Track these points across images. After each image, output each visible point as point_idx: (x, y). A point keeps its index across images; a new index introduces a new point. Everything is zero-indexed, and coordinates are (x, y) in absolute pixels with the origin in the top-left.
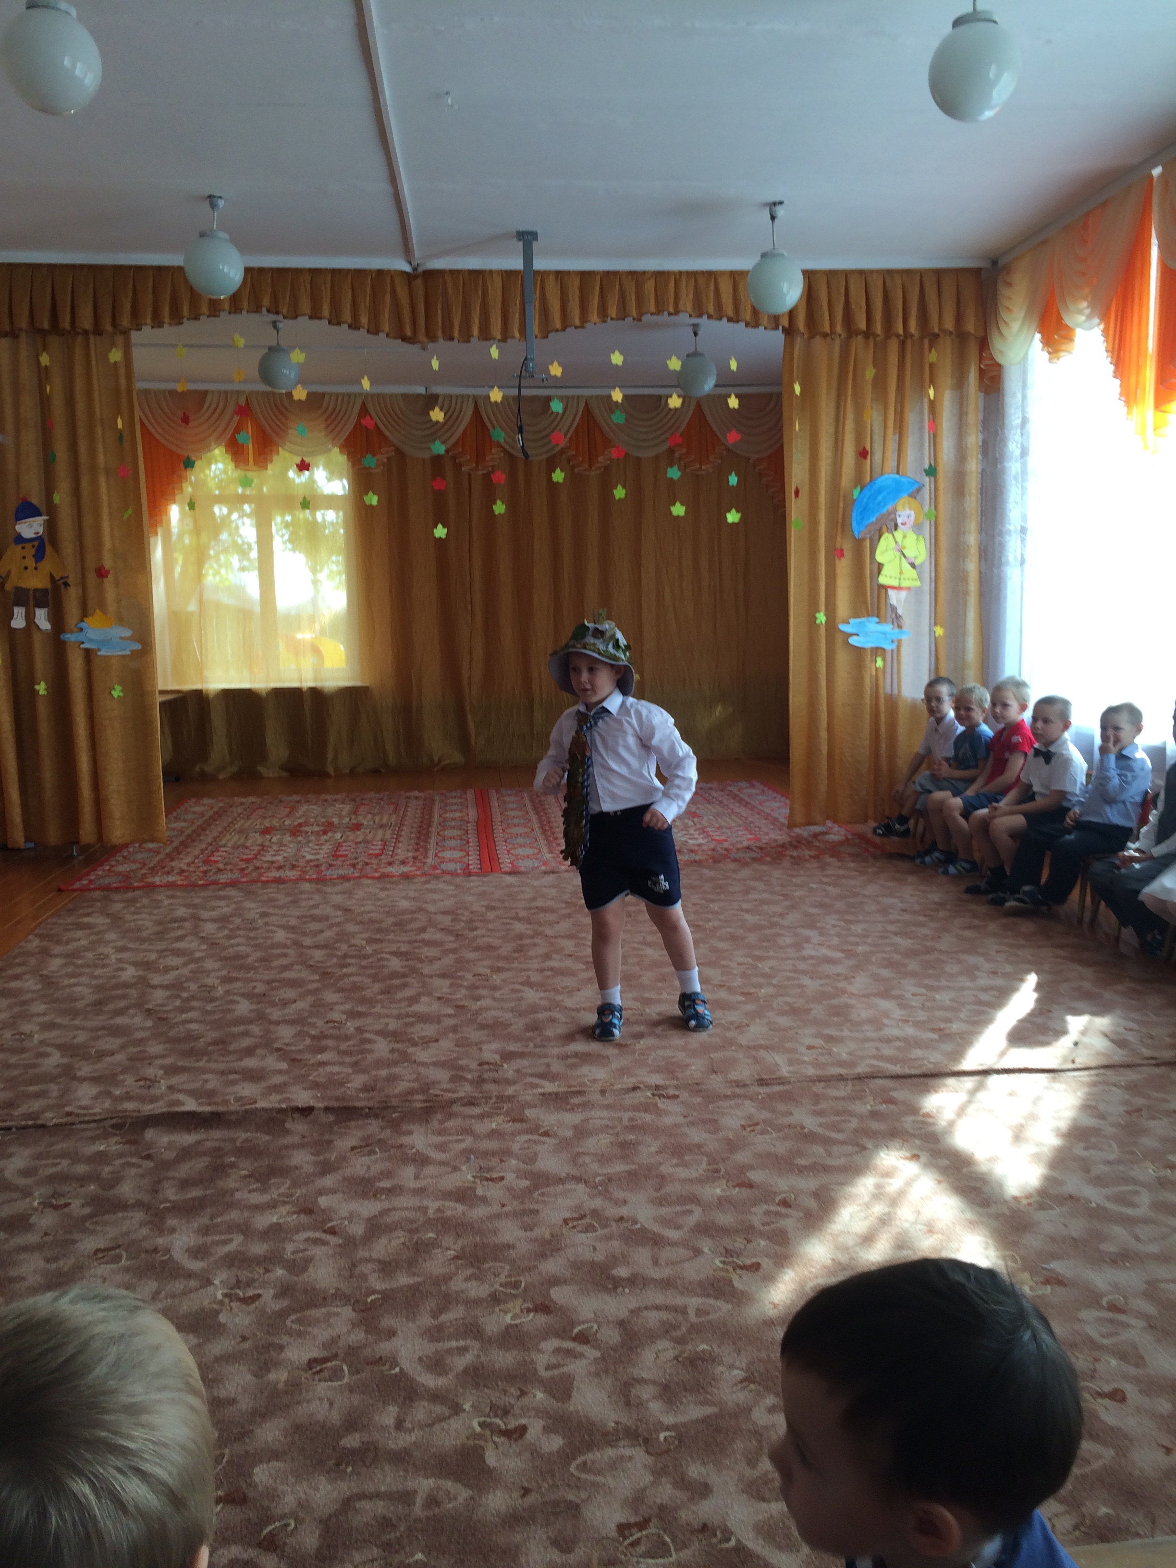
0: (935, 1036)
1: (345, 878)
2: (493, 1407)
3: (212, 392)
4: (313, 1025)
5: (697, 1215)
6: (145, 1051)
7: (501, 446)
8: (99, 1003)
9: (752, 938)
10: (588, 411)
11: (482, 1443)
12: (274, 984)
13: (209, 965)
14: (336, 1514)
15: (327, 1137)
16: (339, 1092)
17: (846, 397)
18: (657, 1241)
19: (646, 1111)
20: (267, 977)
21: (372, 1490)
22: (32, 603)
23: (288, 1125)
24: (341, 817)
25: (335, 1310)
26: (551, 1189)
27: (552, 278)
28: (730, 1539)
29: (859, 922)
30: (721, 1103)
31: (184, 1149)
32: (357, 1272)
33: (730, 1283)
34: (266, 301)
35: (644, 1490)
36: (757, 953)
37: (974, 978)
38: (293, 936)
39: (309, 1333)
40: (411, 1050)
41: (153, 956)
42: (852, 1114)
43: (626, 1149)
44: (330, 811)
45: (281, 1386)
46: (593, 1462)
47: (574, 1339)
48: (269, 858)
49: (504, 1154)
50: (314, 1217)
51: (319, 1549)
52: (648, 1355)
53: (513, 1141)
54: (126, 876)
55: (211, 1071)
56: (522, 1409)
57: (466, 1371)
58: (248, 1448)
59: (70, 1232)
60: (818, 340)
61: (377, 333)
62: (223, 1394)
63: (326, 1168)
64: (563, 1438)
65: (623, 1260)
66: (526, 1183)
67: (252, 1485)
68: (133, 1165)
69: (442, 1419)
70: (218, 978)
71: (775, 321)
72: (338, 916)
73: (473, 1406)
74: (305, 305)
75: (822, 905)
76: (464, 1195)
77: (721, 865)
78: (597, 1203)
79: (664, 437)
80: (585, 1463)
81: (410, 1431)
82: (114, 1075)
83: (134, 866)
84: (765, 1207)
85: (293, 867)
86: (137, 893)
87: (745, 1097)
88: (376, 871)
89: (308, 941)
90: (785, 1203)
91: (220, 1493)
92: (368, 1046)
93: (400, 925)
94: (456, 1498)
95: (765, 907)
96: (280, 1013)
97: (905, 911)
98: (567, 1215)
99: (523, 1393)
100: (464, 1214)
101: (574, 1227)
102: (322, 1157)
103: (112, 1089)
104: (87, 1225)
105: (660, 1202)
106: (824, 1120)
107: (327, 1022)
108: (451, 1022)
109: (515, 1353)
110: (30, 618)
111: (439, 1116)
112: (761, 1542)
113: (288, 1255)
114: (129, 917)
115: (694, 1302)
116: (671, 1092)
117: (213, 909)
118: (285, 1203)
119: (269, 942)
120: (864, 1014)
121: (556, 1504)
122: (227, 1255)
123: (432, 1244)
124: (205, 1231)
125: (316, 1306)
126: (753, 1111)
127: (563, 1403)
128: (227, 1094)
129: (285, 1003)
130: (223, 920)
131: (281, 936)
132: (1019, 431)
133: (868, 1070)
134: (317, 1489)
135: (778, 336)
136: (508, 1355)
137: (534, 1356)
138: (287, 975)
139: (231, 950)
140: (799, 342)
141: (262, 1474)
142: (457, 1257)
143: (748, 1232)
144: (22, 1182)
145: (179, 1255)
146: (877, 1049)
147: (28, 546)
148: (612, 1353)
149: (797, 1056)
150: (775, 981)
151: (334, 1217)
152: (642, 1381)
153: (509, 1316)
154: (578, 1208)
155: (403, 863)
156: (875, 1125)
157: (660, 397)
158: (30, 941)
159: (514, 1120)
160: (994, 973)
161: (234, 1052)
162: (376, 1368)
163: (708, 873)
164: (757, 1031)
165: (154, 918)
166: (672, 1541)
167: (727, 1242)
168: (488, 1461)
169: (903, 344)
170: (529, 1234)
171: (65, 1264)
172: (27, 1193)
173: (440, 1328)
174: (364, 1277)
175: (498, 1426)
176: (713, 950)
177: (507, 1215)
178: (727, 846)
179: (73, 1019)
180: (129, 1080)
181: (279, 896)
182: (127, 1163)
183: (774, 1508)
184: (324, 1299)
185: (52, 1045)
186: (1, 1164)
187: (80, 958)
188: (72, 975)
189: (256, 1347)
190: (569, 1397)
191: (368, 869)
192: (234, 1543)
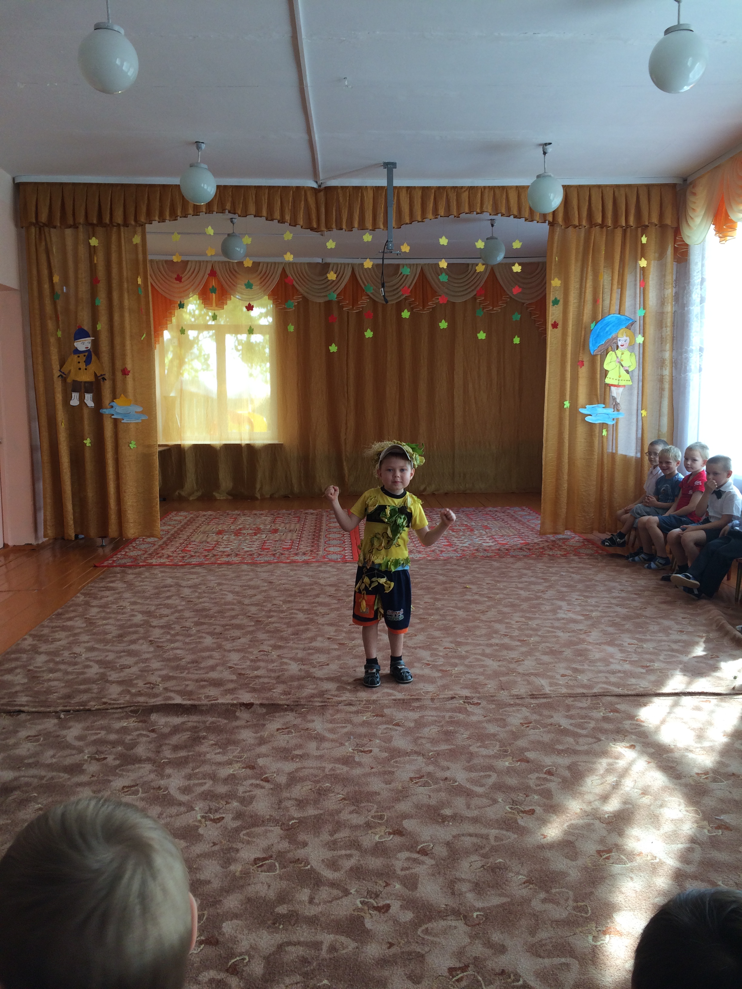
0: (644, 671)
1: (269, 563)
2: (368, 892)
3: (192, 261)
4: (251, 653)
5: (494, 778)
6: (149, 666)
7: (368, 295)
8: (120, 636)
9: (525, 606)
10: (422, 273)
11: (362, 914)
12: (227, 627)
13: (187, 614)
14: (273, 954)
15: (262, 722)
16: (268, 695)
17: (588, 266)
18: (469, 794)
19: (460, 712)
20: (223, 623)
21: (296, 940)
22: (83, 390)
23: (238, 714)
24: (265, 525)
25: (270, 828)
26: (401, 759)
27: (404, 191)
28: (519, 980)
29: (593, 597)
30: (507, 709)
31: (174, 726)
32: (283, 805)
33: (516, 822)
34: (228, 206)
35: (465, 947)
36: (528, 615)
37: (668, 635)
38: (237, 597)
39: (254, 842)
40: (312, 670)
41: (153, 608)
42: (591, 718)
43: (448, 736)
44: (258, 521)
45: (238, 874)
46: (432, 929)
47: (418, 853)
48: (222, 550)
49: (372, 736)
50: (255, 771)
51: (264, 975)
52: (465, 864)
53: (377, 728)
54: (135, 559)
55: (190, 680)
56: (387, 894)
57: (351, 869)
58: (219, 911)
59: (108, 776)
60: (571, 229)
61: (295, 226)
62: (202, 877)
63: (262, 741)
64: (413, 913)
65: (449, 804)
66: (386, 755)
67: (222, 934)
68: (144, 735)
69: (337, 899)
70: (192, 622)
71: (544, 217)
72: (265, 586)
73: (356, 891)
74: (252, 209)
75: (569, 586)
76: (347, 761)
77: (504, 559)
78: (431, 768)
79: (470, 290)
81: (318, 905)
82: (131, 680)
83: (140, 553)
84: (537, 775)
85: (237, 555)
86: (142, 569)
87: (523, 705)
88: (288, 559)
89: (247, 601)
90: (550, 773)
91: (203, 938)
92: (285, 667)
93: (303, 592)
94: (347, 947)
95: (533, 586)
96: (230, 645)
97: (622, 590)
98: (412, 775)
99: (387, 885)
100: (347, 772)
101: (416, 783)
102: (259, 735)
104: (117, 771)
105: (470, 769)
106: (573, 721)
107: (260, 651)
108: (336, 653)
109: (381, 859)
110: (82, 399)
111: (330, 711)
112: (539, 983)
113: (240, 794)
114: (137, 584)
115: (493, 832)
116: (476, 701)
117: (188, 580)
118: (237, 762)
119: (223, 600)
120: (598, 656)
121: (410, 953)
122: (203, 793)
123: (328, 791)
124: (189, 777)
125: (258, 826)
126: (528, 714)
127: (413, 891)
128: (201, 694)
129: (234, 639)
130: (195, 587)
131: (230, 597)
132: (699, 286)
133: (601, 691)
134: (261, 938)
135: (546, 227)
136: (377, 860)
137: (395, 862)
138: (234, 622)
139: (200, 605)
140: (558, 230)
141: (228, 927)
142: (344, 799)
143: (527, 790)
144: (77, 743)
145: (174, 792)
146: (606, 677)
147: (82, 355)
148: (442, 862)
149: (555, 681)
150: (539, 633)
151: (268, 771)
152: (461, 880)
153: (377, 836)
154: (419, 771)
155: (304, 554)
156: (606, 726)
157: (468, 265)
158: (79, 597)
159: (377, 716)
160: (681, 632)
161: (203, 668)
162: (296, 865)
163: (496, 564)
164: (529, 664)
165: (152, 584)
166: (483, 979)
167: (513, 796)
168: (367, 926)
169: (625, 232)
170: (388, 786)
172: (80, 751)
173: (335, 842)
174: (287, 809)
175: (372, 904)
176: (500, 612)
177: (374, 774)
178: (507, 547)
179: (105, 645)
180: (140, 683)
181: (229, 573)
182: (141, 734)
183: (547, 962)
184: (263, 821)
185: (93, 661)
186: (64, 732)
187: (109, 608)
188: (104, 619)
189: (222, 849)
190: (416, 888)
191: (283, 557)
192: (212, 969)
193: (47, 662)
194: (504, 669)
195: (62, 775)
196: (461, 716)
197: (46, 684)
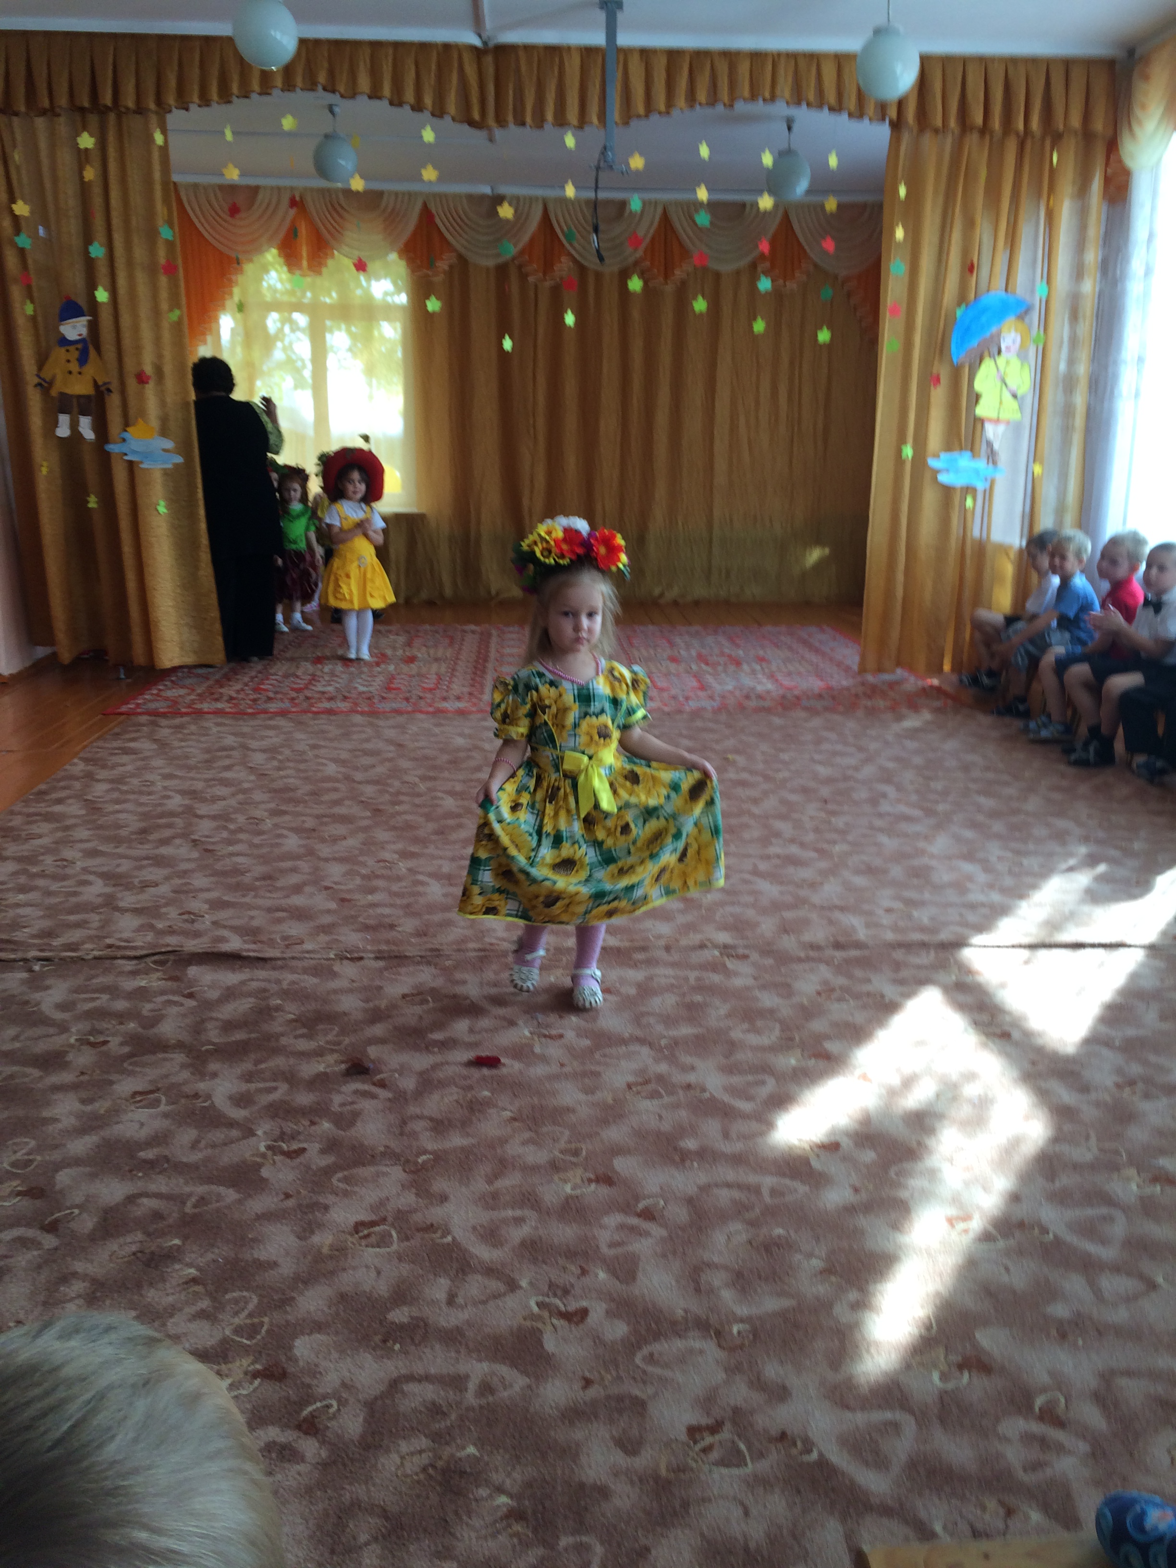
1: (398, 712)
2: (551, 1285)
3: (265, 187)
4: (364, 864)
5: (770, 1086)
6: (189, 884)
7: (571, 256)
8: (144, 831)
9: (825, 791)
10: (665, 218)
11: (540, 1325)
12: (325, 820)
13: (258, 796)
14: (382, 1396)
15: (378, 983)
16: (389, 936)
17: (955, 205)
18: (727, 1113)
19: (714, 971)
20: (317, 812)
21: (421, 1371)
22: (76, 411)
23: (336, 968)
24: (394, 649)
25: (385, 1169)
26: (613, 1051)
27: (636, 57)
28: (812, 1451)
29: (939, 778)
30: (794, 966)
31: (228, 988)
32: (407, 1129)
33: (807, 1163)
34: (322, 78)
35: (716, 1388)
36: (830, 807)
37: (1064, 843)
38: (343, 770)
39: (355, 1193)
41: (200, 785)
43: (693, 1011)
44: (383, 642)
46: (661, 1354)
47: (639, 1215)
48: (320, 688)
51: (363, 1436)
52: (719, 1238)
54: (175, 702)
55: (258, 908)
56: (583, 1289)
57: (523, 1244)
58: (289, 1317)
59: (108, 1072)
60: (928, 136)
61: (441, 117)
63: (376, 1017)
64: (628, 1325)
65: (691, 1131)
66: (587, 1042)
67: (293, 1360)
68: (175, 1003)
69: (496, 1296)
70: (266, 811)
71: (882, 110)
72: (390, 751)
73: (531, 1284)
74: (365, 83)
75: (898, 759)
76: (520, 1052)
77: (791, 713)
78: (663, 1068)
80: (651, 1355)
81: (463, 1307)
82: (158, 907)
83: (182, 692)
85: (345, 698)
86: (185, 719)
87: (820, 960)
88: (430, 706)
89: (359, 776)
90: (865, 1078)
91: (258, 1367)
92: (420, 889)
93: (454, 762)
94: (511, 1386)
95: (839, 759)
96: (329, 850)
97: (987, 768)
98: (631, 1079)
99: (584, 1272)
100: (521, 1072)
101: (638, 1093)
102: (371, 1005)
103: (154, 922)
104: (125, 1065)
105: (729, 1070)
109: (575, 1227)
110: (74, 426)
111: (494, 967)
112: (846, 1457)
113: (335, 1108)
114: (176, 744)
115: (768, 1181)
116: (741, 951)
117: (263, 738)
118: (333, 1051)
119: (319, 775)
120: (946, 877)
121: (620, 1399)
122: (271, 1105)
124: (249, 1077)
125: (364, 1165)
126: (828, 976)
127: (627, 1284)
128: (274, 933)
129: (335, 840)
130: (272, 751)
131: (331, 769)
132: (1145, 247)
133: (951, 937)
134: (362, 1367)
135: (884, 131)
136: (568, 1229)
137: (596, 1231)
138: (337, 810)
139: (280, 782)
140: (906, 139)
141: (303, 1347)
142: (514, 1119)
144: (58, 1016)
145: (220, 1102)
146: (961, 915)
147: (72, 348)
148: (680, 1233)
149: (875, 919)
150: (849, 838)
151: (384, 1068)
152: (710, 1265)
153: (569, 1185)
154: (642, 1071)
155: (458, 698)
156: (960, 997)
157: (743, 205)
158: (75, 764)
161: (282, 888)
162: (426, 1236)
163: (777, 721)
164: (831, 890)
165: (202, 746)
166: (749, 1449)
168: (547, 1347)
169: (1022, 144)
170: (590, 1098)
171: (101, 1106)
172: (63, 1028)
173: (495, 1196)
174: (414, 1135)
175: (557, 1308)
176: (783, 802)
177: (566, 1076)
178: (796, 692)
179: (117, 847)
180: (172, 913)
181: (330, 728)
182: (170, 1002)
183: (860, 1418)
184: (373, 1156)
185: (94, 873)
186: (37, 996)
187: (125, 784)
188: (117, 802)
189: (300, 1206)
190: (634, 1279)
191: (422, 703)
192: (273, 1424)
193: (15, 874)
194: (788, 899)
195: (29, 1070)
196: (716, 978)
197: (11, 913)
